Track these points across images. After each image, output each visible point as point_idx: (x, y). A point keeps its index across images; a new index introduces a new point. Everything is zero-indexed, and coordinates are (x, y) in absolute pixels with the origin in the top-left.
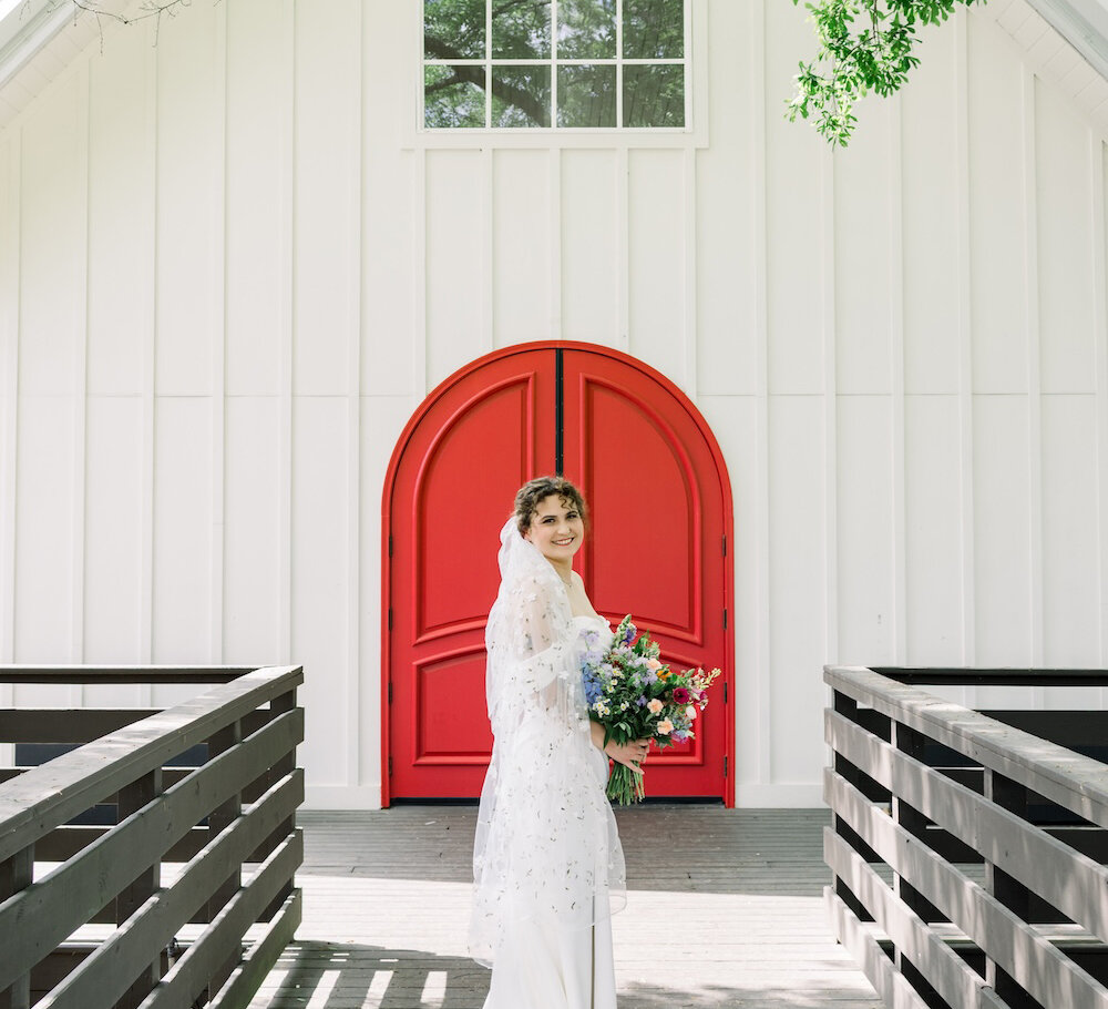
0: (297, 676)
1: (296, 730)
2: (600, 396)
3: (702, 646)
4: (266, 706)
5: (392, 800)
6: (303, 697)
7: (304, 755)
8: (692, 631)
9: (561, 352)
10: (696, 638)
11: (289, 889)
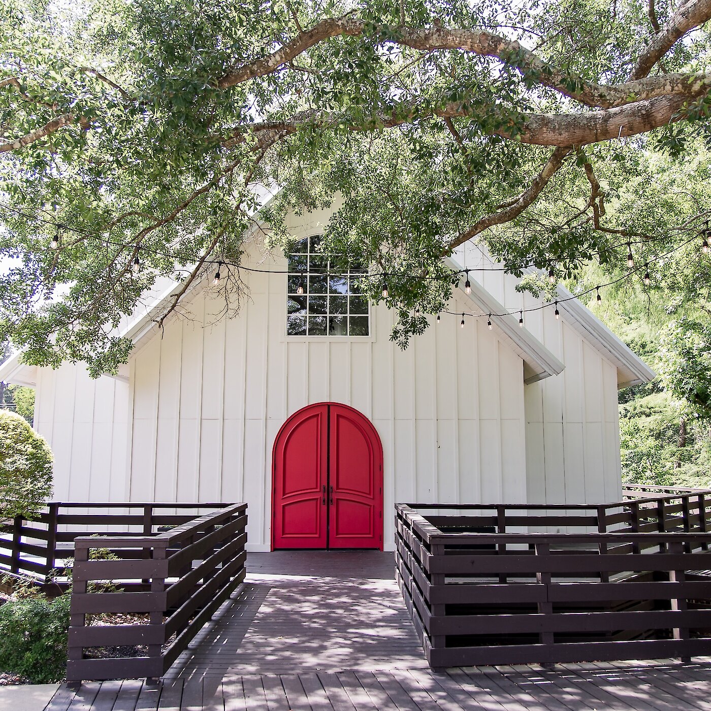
0: (246, 506)
1: (245, 521)
2: (341, 420)
3: (373, 499)
4: (237, 514)
5: (274, 549)
6: (247, 512)
7: (247, 529)
8: (370, 494)
9: (329, 406)
10: (372, 497)
11: (242, 566)
